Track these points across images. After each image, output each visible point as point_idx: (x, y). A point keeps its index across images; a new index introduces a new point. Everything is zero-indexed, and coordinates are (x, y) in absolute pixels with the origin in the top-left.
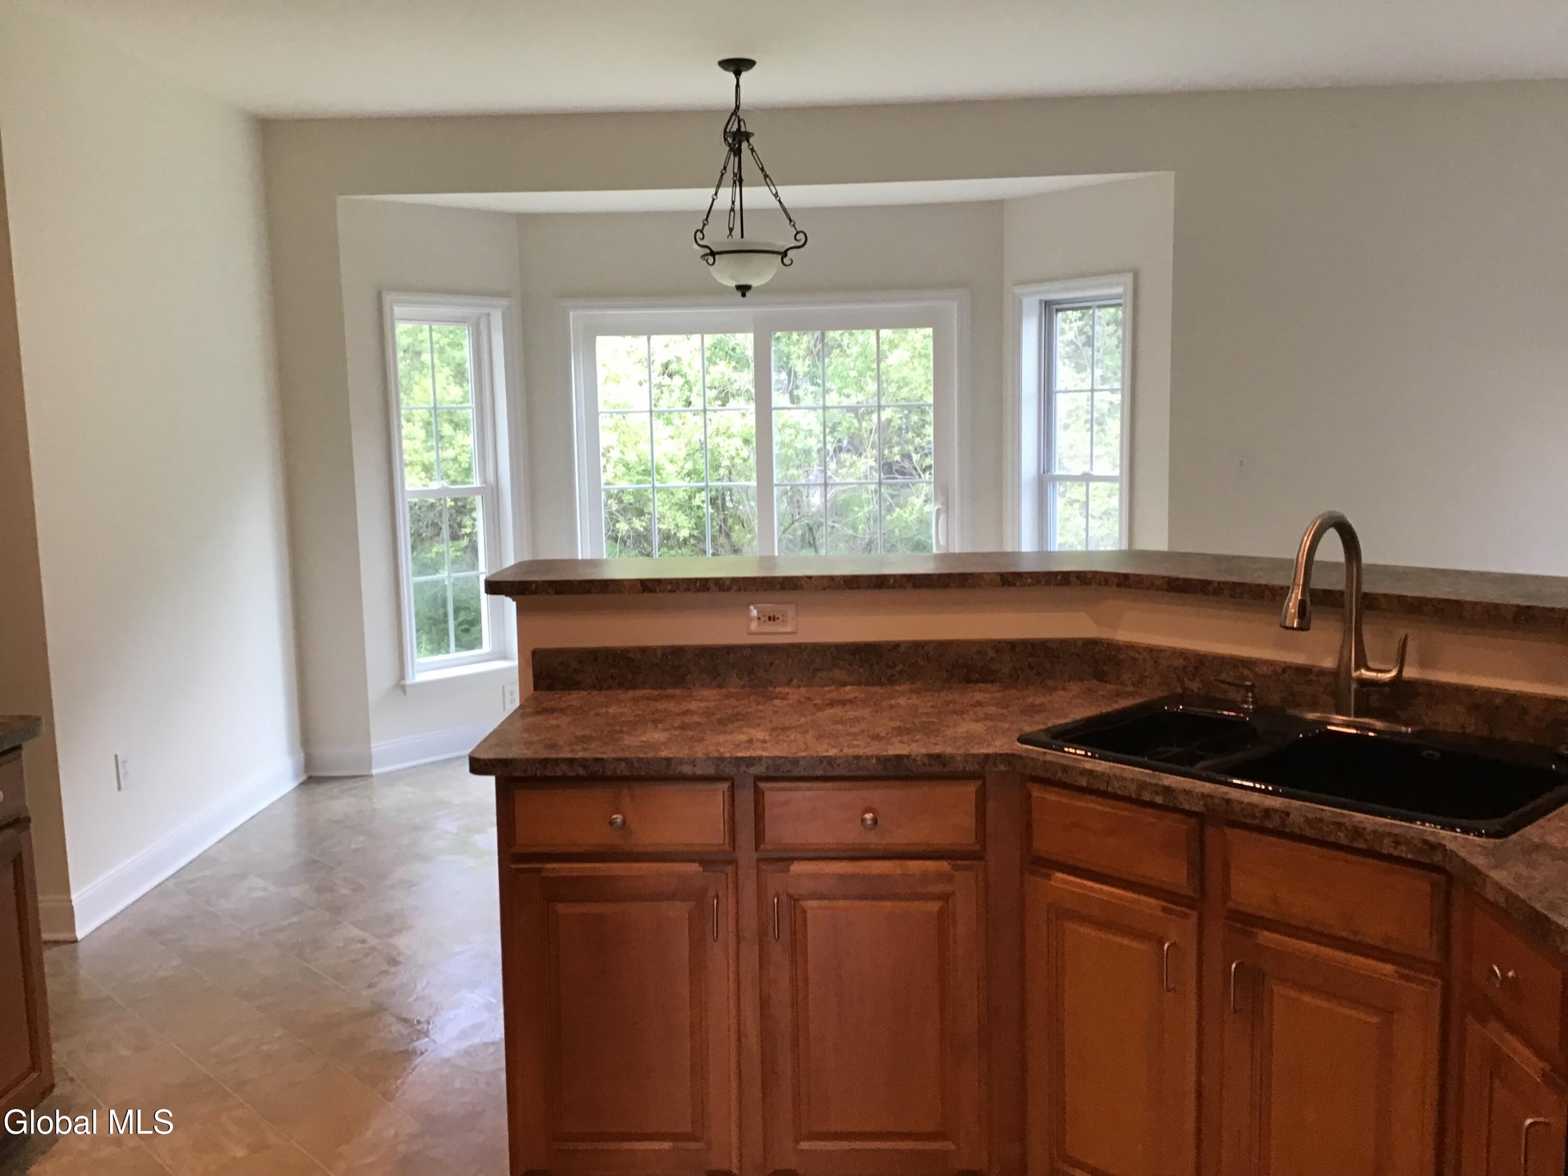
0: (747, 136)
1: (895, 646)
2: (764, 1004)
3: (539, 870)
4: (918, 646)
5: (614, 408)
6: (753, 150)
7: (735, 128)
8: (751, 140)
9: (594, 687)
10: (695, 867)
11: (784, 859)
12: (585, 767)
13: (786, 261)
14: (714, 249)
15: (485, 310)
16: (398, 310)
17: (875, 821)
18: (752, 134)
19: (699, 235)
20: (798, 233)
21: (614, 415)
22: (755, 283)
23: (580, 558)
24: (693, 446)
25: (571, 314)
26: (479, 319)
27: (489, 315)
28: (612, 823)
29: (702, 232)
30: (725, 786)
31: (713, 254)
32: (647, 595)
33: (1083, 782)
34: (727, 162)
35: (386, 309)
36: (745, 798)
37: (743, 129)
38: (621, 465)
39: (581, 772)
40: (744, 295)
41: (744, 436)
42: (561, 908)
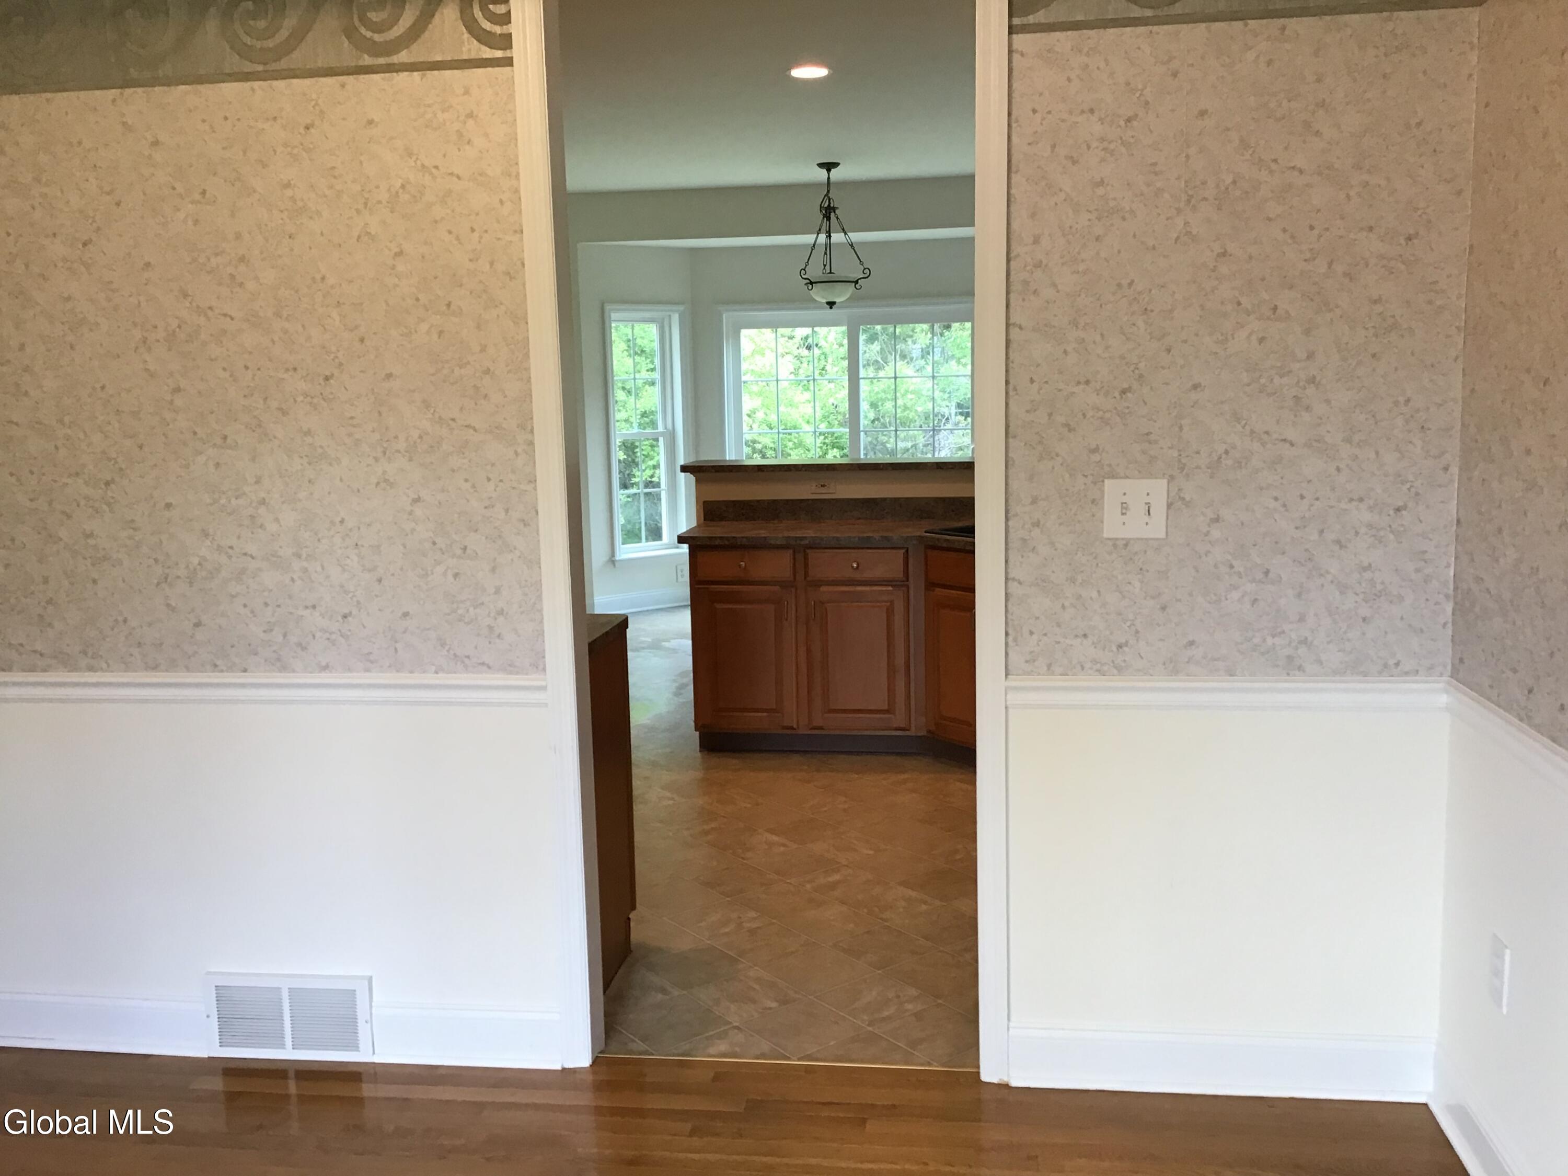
0: (834, 209)
1: (884, 500)
2: (809, 651)
3: (707, 588)
4: (896, 500)
5: (760, 377)
6: (837, 218)
7: (826, 206)
8: (837, 211)
9: (733, 520)
10: (777, 588)
11: (818, 584)
12: (728, 541)
13: (858, 286)
14: (812, 280)
15: (668, 313)
16: (614, 316)
17: (857, 567)
18: (837, 208)
19: (803, 272)
20: (865, 269)
21: (760, 383)
22: (837, 300)
23: (728, 459)
24: (827, 409)
25: (724, 315)
26: (663, 319)
27: (670, 316)
28: (740, 566)
29: (804, 270)
30: (791, 551)
31: (811, 283)
32: (760, 473)
33: (945, 545)
34: (821, 226)
35: (606, 314)
36: (800, 557)
37: (832, 205)
38: (764, 425)
39: (727, 543)
40: (831, 308)
41: (872, 400)
42: (718, 606)
